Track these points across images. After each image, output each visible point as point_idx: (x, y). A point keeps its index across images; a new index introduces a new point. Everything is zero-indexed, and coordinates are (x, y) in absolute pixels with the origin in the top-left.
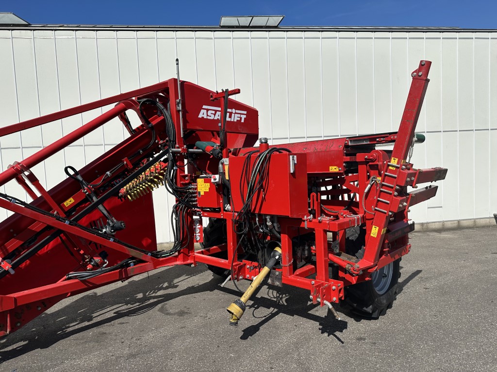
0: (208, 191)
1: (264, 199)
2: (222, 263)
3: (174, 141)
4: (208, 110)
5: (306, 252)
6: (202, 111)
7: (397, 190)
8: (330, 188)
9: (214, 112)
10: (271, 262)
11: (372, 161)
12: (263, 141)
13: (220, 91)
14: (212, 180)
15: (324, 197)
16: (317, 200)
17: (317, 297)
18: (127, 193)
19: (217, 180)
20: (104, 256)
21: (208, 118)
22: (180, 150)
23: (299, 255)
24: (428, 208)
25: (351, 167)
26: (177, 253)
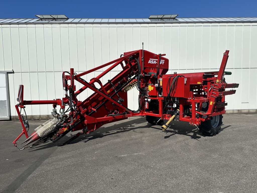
0: (153, 89)
1: (175, 92)
2: (157, 115)
3: (140, 72)
4: (151, 60)
5: (188, 112)
6: (150, 61)
7: (218, 90)
8: (197, 90)
9: (153, 61)
10: (176, 114)
11: (212, 81)
12: (175, 73)
13: (158, 54)
14: (155, 86)
15: (195, 93)
16: (192, 94)
17: (192, 123)
18: (124, 90)
19: (157, 86)
20: (118, 110)
21: (151, 63)
22: (142, 75)
23: (185, 112)
24: (242, 103)
25: (205, 83)
26: (139, 112)
